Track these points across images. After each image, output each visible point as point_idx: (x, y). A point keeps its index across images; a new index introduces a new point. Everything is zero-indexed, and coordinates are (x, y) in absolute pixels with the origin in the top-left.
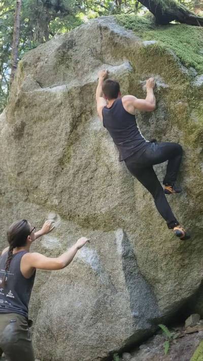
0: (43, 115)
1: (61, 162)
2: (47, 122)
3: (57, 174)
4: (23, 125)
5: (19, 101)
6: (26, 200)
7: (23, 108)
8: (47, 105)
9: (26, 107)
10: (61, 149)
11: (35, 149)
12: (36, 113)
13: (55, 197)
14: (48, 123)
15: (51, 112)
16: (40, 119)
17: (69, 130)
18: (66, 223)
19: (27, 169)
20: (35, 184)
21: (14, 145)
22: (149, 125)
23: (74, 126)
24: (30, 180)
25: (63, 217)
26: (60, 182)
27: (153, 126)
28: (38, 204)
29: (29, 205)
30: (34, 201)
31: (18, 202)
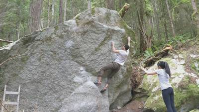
0: (96, 32)
1: (96, 50)
3: (93, 54)
4: (87, 31)
5: (89, 22)
6: (72, 60)
7: (90, 25)
8: (100, 29)
10: (97, 46)
11: (87, 42)
12: (94, 30)
13: (88, 62)
14: (96, 35)
15: (100, 32)
16: (94, 32)
18: (87, 73)
19: (81, 48)
20: (82, 55)
21: (80, 37)
23: (105, 40)
24: (81, 53)
25: (87, 70)
26: (92, 57)
28: (78, 63)
29: (72, 62)
30: (76, 61)
31: (66, 60)
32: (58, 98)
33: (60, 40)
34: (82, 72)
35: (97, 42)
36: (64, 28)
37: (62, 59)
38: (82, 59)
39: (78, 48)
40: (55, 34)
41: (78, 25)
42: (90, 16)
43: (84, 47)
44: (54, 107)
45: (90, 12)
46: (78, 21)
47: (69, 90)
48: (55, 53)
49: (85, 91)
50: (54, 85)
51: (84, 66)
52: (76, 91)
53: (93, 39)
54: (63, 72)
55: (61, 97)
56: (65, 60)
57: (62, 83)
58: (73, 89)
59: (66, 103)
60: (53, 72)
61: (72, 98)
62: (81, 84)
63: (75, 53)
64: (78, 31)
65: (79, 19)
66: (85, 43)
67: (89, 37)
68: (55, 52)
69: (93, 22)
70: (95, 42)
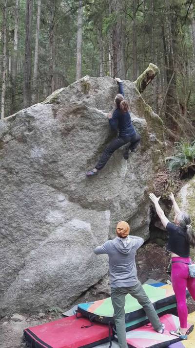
0: (91, 127)
1: (89, 162)
2: (91, 132)
3: (82, 169)
4: (74, 127)
5: (78, 109)
6: (43, 183)
7: (79, 116)
8: (98, 122)
9: (82, 117)
10: (92, 153)
11: (73, 147)
12: (87, 123)
13: (74, 185)
14: (91, 134)
15: (98, 127)
16: (87, 128)
17: (103, 143)
18: (71, 204)
19: (61, 160)
20: (63, 172)
21: (59, 139)
22: (143, 155)
24: (60, 169)
25: (71, 200)
27: (145, 157)
28: (55, 187)
29: (45, 187)
30: (52, 185)
31: (33, 182)
32: (19, 251)
33: (21, 146)
34: (62, 204)
35: (91, 146)
36: (29, 122)
37: (23, 182)
38: (63, 181)
39: (54, 162)
40: (10, 134)
41: (55, 116)
42: (80, 96)
43: (67, 157)
44: (10, 268)
45: (79, 88)
46: (57, 107)
47: (37, 237)
48: (10, 171)
49: (67, 238)
50: (11, 229)
51: (65, 192)
52: (52, 237)
53: (83, 141)
54: (26, 206)
55: (24, 250)
56: (29, 184)
57: (25, 225)
58: (45, 235)
59: (33, 259)
60: (7, 206)
61: (44, 250)
62: (61, 224)
63: (50, 170)
64: (54, 128)
65: (58, 103)
66: (68, 150)
67: (77, 139)
68: (11, 169)
69: (85, 108)
70: (87, 147)
